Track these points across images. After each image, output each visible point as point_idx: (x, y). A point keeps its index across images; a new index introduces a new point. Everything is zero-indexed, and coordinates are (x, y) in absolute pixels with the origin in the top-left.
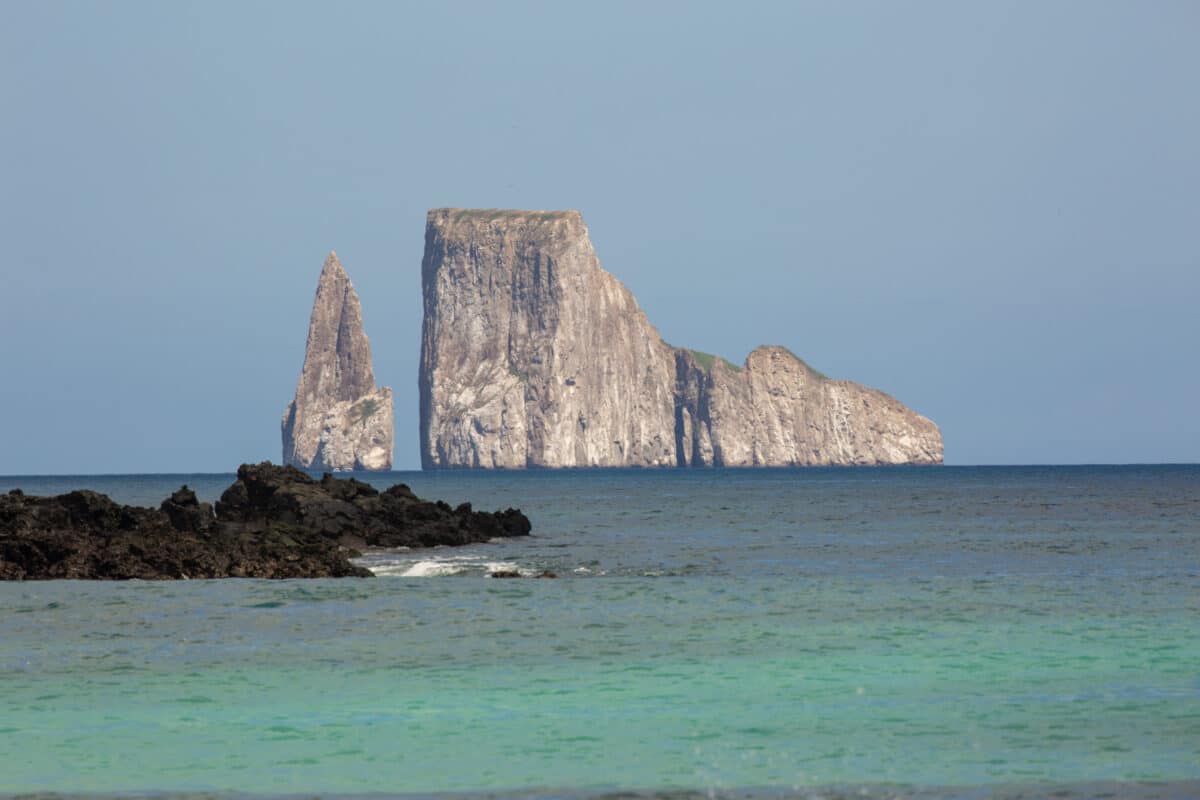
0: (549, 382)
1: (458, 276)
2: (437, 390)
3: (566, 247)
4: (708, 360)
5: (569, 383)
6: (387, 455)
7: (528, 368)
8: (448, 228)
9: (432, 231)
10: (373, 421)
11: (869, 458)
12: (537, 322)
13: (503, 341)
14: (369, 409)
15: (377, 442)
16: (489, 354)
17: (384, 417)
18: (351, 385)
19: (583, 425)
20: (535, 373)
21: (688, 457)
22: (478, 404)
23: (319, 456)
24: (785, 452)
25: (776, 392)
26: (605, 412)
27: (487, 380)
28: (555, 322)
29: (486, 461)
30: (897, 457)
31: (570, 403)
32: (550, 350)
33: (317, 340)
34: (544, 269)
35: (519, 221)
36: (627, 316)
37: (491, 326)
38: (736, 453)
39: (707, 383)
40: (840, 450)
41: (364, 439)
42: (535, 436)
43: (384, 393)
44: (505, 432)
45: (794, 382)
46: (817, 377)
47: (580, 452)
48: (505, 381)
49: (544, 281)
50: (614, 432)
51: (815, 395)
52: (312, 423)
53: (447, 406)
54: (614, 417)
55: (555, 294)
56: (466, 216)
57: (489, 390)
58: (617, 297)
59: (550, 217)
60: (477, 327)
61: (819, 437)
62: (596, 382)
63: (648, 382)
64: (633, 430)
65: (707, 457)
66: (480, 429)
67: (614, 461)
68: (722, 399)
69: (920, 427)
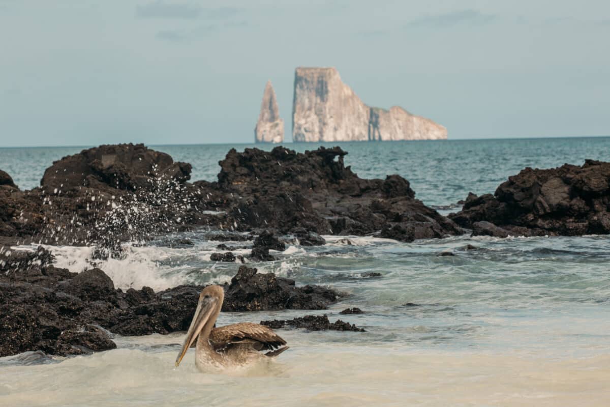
0: (325, 117)
1: (302, 87)
2: (296, 120)
3: (330, 78)
4: (378, 109)
5: (331, 117)
6: (281, 138)
7: (320, 113)
8: (300, 72)
9: (296, 74)
10: (277, 129)
11: (425, 138)
12: (323, 100)
13: (313, 105)
14: (277, 125)
15: (279, 135)
16: (310, 109)
17: (281, 127)
18: (273, 118)
19: (335, 129)
20: (321, 114)
21: (372, 138)
22: (306, 123)
23: (263, 139)
24: (400, 136)
25: (397, 119)
26: (343, 125)
27: (309, 116)
28: (327, 99)
29: (307, 140)
30: (433, 137)
31: (331, 123)
32: (325, 108)
33: (264, 106)
34: (324, 84)
35: (319, 70)
36: (352, 97)
37: (310, 101)
38: (386, 136)
39: (377, 117)
40: (417, 136)
41: (274, 134)
42: (321, 133)
43: (281, 120)
44: (312, 132)
45: (403, 116)
46: (410, 115)
47: (335, 137)
48: (313, 117)
49: (324, 88)
50: (346, 131)
51: (409, 121)
52: (262, 129)
53: (298, 124)
54: (346, 127)
55: (327, 92)
56: (304, 69)
57: (309, 120)
58: (347, 92)
59: (327, 69)
60: (307, 101)
61: (410, 132)
62: (340, 117)
63: (359, 117)
64: (353, 131)
65: (377, 138)
66: (306, 131)
67: (346, 139)
68: (382, 121)
69: (440, 129)
